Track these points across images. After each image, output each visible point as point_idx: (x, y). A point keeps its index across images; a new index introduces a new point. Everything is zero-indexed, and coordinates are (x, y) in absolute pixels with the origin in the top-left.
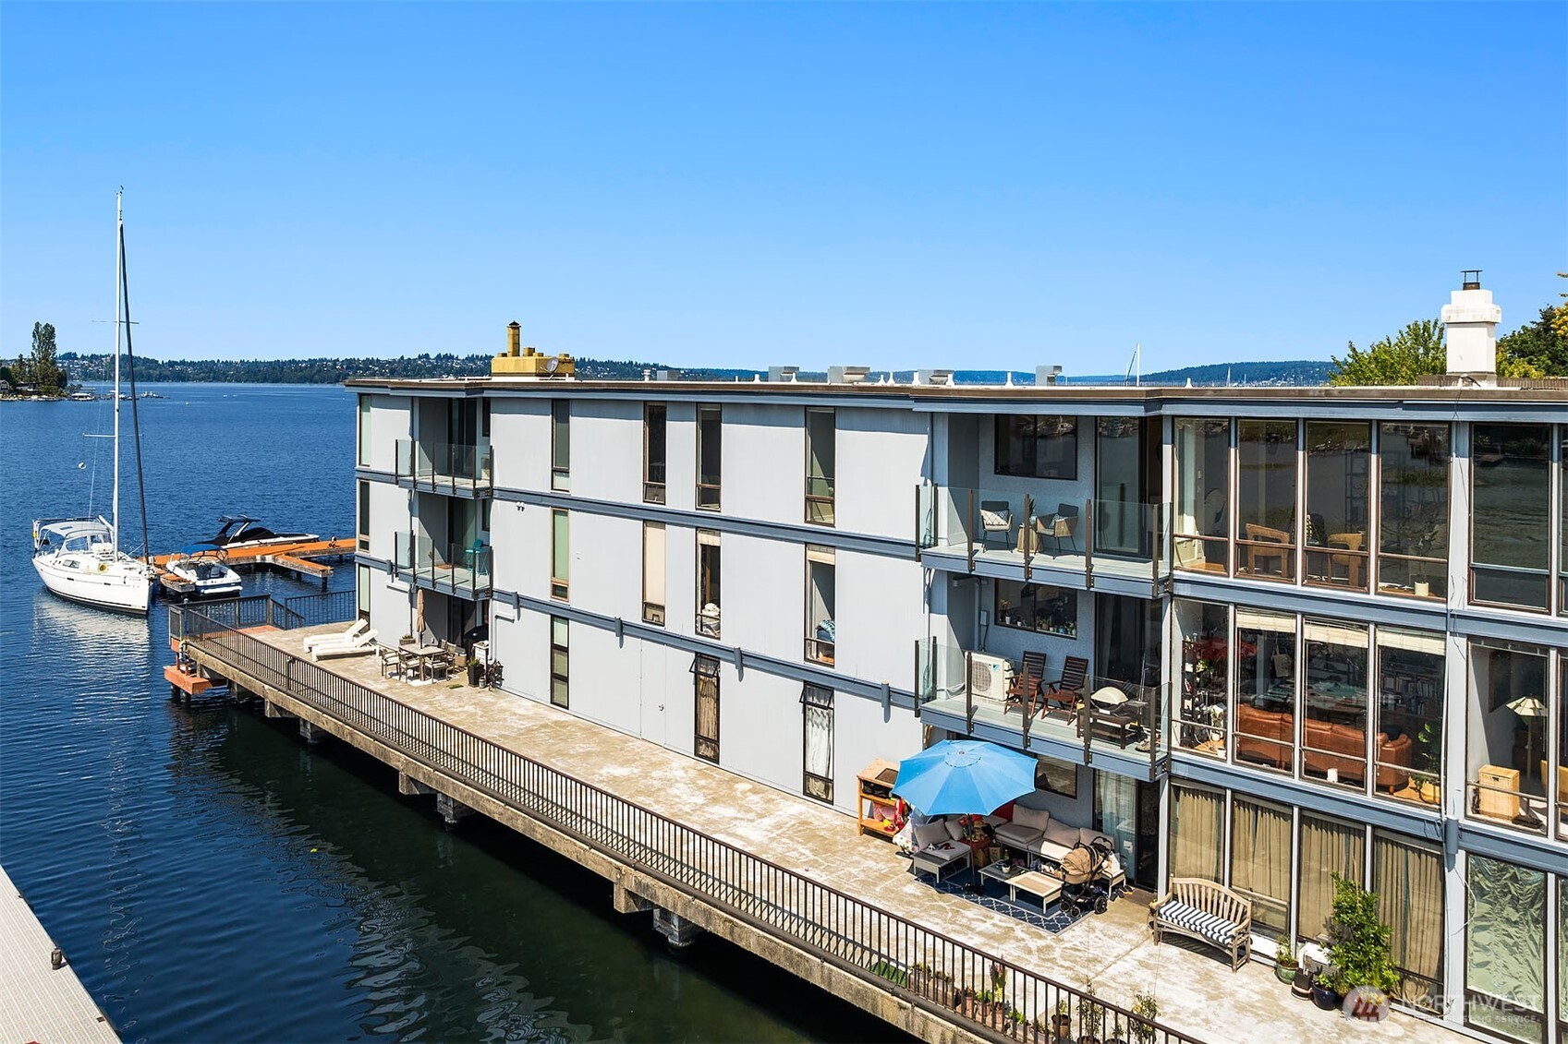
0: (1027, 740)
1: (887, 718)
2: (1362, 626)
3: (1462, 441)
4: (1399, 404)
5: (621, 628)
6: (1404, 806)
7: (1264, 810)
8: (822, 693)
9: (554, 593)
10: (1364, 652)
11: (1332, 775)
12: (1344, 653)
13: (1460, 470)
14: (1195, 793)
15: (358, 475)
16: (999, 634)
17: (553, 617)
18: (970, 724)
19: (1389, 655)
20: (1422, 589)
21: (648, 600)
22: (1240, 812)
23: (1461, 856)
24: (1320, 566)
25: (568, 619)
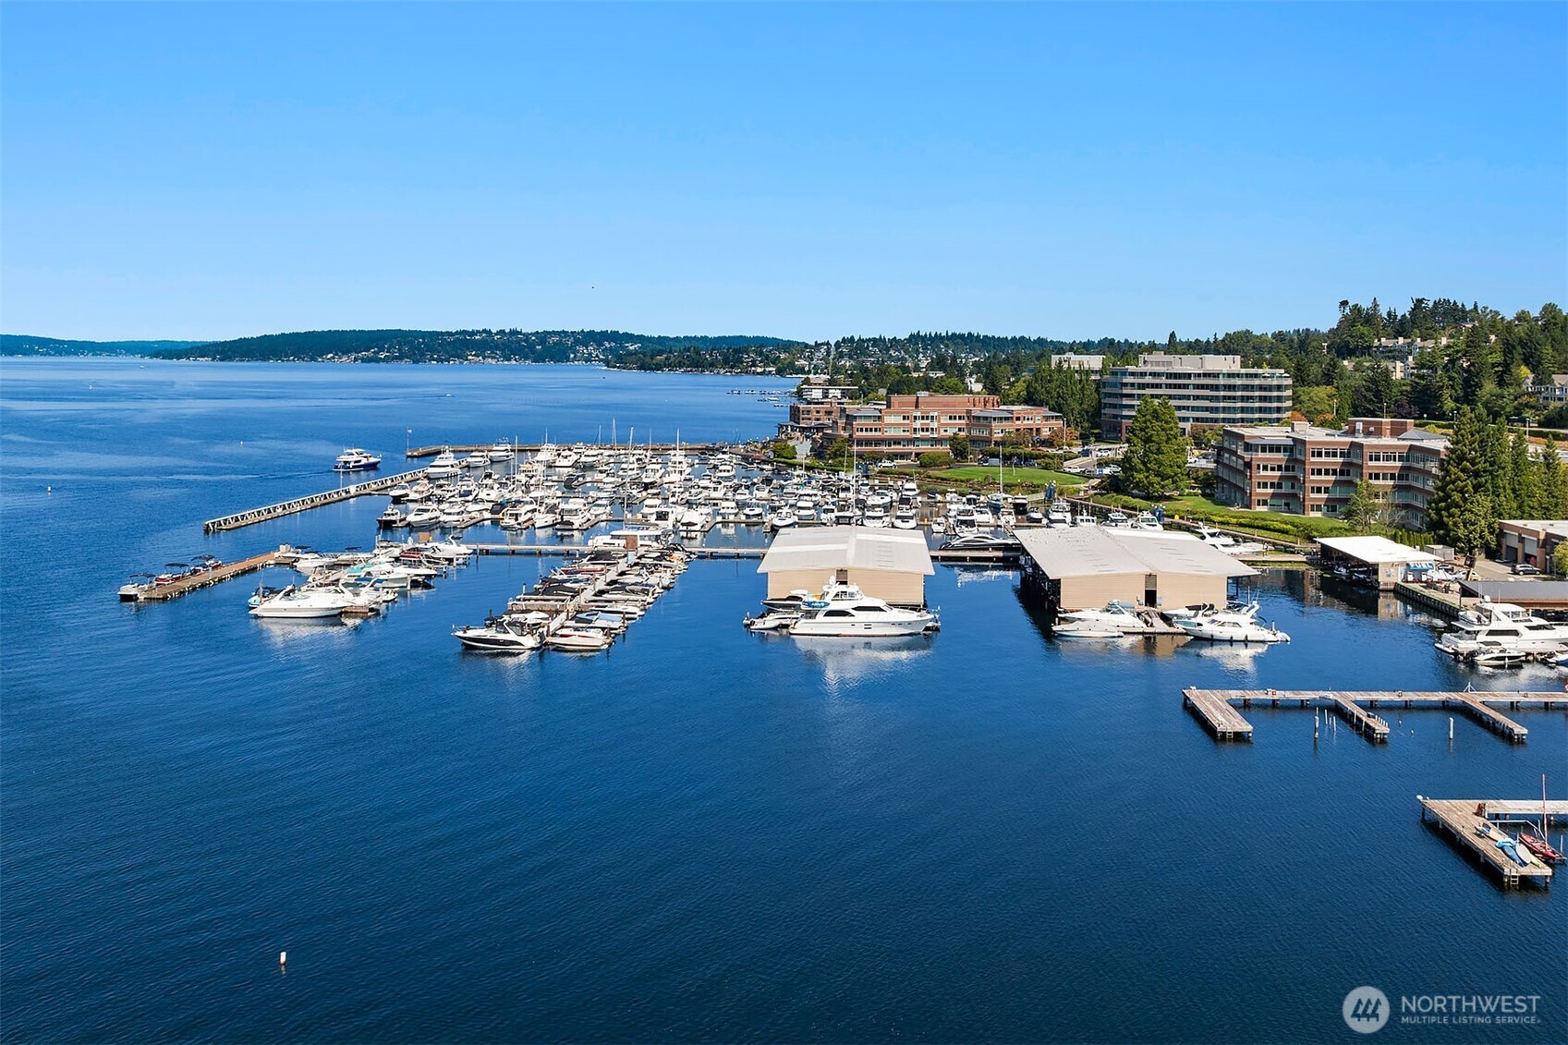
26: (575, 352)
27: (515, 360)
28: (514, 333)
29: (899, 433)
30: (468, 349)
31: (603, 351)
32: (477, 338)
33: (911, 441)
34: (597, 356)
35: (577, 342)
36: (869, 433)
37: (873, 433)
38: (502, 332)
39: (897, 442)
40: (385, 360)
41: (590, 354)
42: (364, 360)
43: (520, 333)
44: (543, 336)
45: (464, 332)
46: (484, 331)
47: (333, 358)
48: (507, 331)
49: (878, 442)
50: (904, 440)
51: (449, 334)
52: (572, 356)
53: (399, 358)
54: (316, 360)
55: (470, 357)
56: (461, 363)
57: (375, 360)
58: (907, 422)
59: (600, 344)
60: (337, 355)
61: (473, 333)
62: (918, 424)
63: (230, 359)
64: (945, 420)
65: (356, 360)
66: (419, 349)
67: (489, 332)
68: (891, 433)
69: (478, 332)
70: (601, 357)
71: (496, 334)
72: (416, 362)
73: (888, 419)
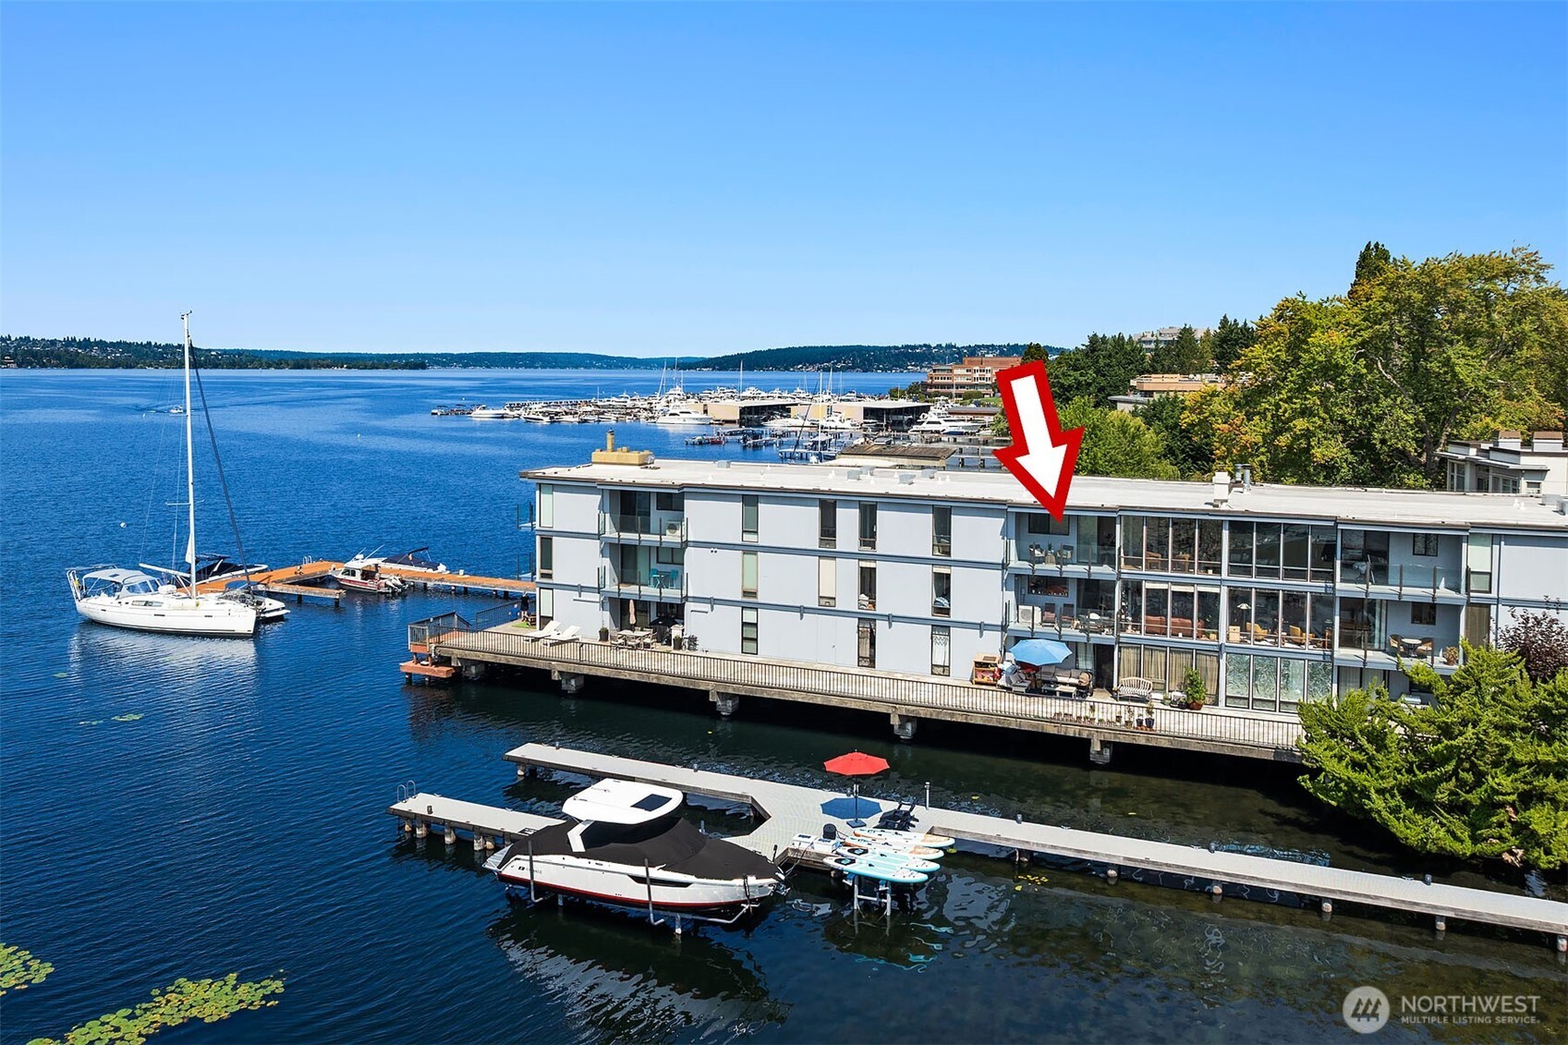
0: (1060, 636)
1: (981, 635)
2: (1193, 585)
3: (1226, 526)
4: (1208, 514)
5: (802, 610)
6: (1208, 642)
7: (1155, 650)
8: (944, 629)
9: (744, 596)
10: (1193, 593)
11: (1180, 635)
12: (1185, 594)
13: (1226, 534)
14: (1128, 648)
15: (537, 533)
16: (1032, 597)
17: (743, 608)
18: (1033, 633)
19: (1200, 593)
20: (1210, 572)
21: (821, 595)
22: (1146, 652)
23: (1224, 655)
24: (1178, 566)
25: (757, 609)
29: (964, 381)
30: (909, 360)
32: (918, 351)
33: (972, 386)
36: (943, 381)
37: (946, 381)
38: (939, 346)
39: (962, 386)
40: (841, 369)
43: (955, 347)
45: (907, 347)
46: (925, 345)
47: (802, 368)
48: (944, 345)
49: (949, 386)
50: (967, 385)
51: (896, 348)
53: (852, 368)
55: (910, 367)
56: (902, 372)
58: (969, 373)
60: (805, 365)
61: (914, 347)
62: (977, 375)
63: (725, 369)
65: (819, 369)
66: (868, 360)
67: (928, 347)
68: (959, 380)
69: (920, 346)
71: (934, 348)
72: (865, 371)
73: (956, 372)
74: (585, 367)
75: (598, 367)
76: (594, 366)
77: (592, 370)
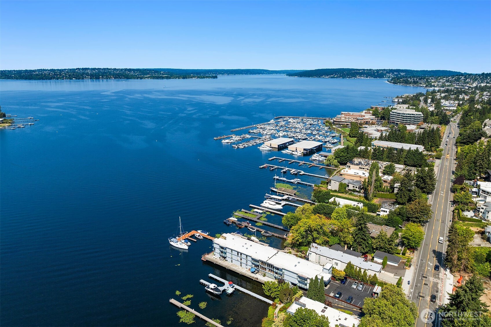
26: (386, 75)
27: (369, 78)
28: (370, 70)
30: (357, 74)
31: (394, 75)
32: (360, 71)
33: (346, 122)
34: (392, 76)
35: (387, 72)
37: (339, 120)
39: (343, 122)
40: (336, 77)
41: (390, 76)
42: (331, 78)
44: (378, 71)
46: (363, 69)
47: (324, 77)
49: (340, 122)
52: (385, 76)
53: (340, 77)
54: (320, 77)
55: (357, 77)
56: (354, 79)
57: (334, 77)
59: (393, 73)
60: (325, 76)
62: (347, 119)
63: (302, 77)
64: (352, 119)
65: (329, 77)
66: (345, 74)
68: (342, 120)
70: (393, 77)
72: (343, 78)
74: (262, 74)
75: (266, 74)
76: (264, 74)
77: (264, 75)
